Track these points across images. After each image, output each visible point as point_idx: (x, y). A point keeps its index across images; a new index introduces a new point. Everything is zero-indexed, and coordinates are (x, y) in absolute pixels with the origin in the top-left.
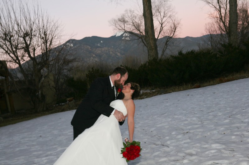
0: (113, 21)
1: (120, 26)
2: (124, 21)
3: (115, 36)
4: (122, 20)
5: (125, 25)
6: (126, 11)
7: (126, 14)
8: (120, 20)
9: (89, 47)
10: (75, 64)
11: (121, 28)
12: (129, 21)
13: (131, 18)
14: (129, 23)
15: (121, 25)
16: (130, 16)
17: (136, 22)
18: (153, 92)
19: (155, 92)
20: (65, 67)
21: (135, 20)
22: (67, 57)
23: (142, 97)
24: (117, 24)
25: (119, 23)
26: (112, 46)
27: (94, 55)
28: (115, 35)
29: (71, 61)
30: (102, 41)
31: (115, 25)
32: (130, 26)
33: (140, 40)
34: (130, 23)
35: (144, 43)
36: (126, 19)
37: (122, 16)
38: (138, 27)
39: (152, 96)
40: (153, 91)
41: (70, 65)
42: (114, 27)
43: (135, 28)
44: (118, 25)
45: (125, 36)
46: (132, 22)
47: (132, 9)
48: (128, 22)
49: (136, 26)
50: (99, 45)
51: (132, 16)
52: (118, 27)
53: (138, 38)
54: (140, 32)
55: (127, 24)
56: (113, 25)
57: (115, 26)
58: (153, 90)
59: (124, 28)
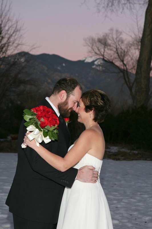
0: (91, 40)
1: (99, 50)
2: (105, 43)
3: (84, 61)
4: (103, 42)
5: (106, 49)
6: (112, 30)
7: (110, 35)
8: (100, 41)
9: (46, 68)
10: (28, 87)
11: (98, 52)
12: (112, 45)
13: (115, 41)
14: (111, 48)
15: (99, 48)
16: (115, 39)
17: (121, 48)
18: (134, 154)
19: (138, 154)
20: (14, 89)
21: (120, 45)
22: (20, 76)
23: (117, 157)
24: (94, 45)
25: (98, 44)
26: (77, 75)
27: (49, 81)
28: (84, 59)
29: (24, 82)
30: (65, 64)
31: (91, 46)
32: (112, 52)
33: (121, 74)
34: (113, 48)
35: (125, 79)
36: (109, 42)
37: (104, 36)
38: (122, 56)
39: (133, 160)
40: (135, 152)
41: (22, 87)
42: (90, 48)
43: (118, 57)
44: (95, 48)
45: (97, 64)
46: (115, 47)
47: (120, 30)
48: (110, 46)
49: (120, 54)
50: (59, 68)
51: (118, 39)
52: (95, 50)
53: (119, 71)
54: (124, 64)
55: (108, 49)
56: (89, 46)
57: (92, 48)
58: (134, 150)
59: (102, 53)
